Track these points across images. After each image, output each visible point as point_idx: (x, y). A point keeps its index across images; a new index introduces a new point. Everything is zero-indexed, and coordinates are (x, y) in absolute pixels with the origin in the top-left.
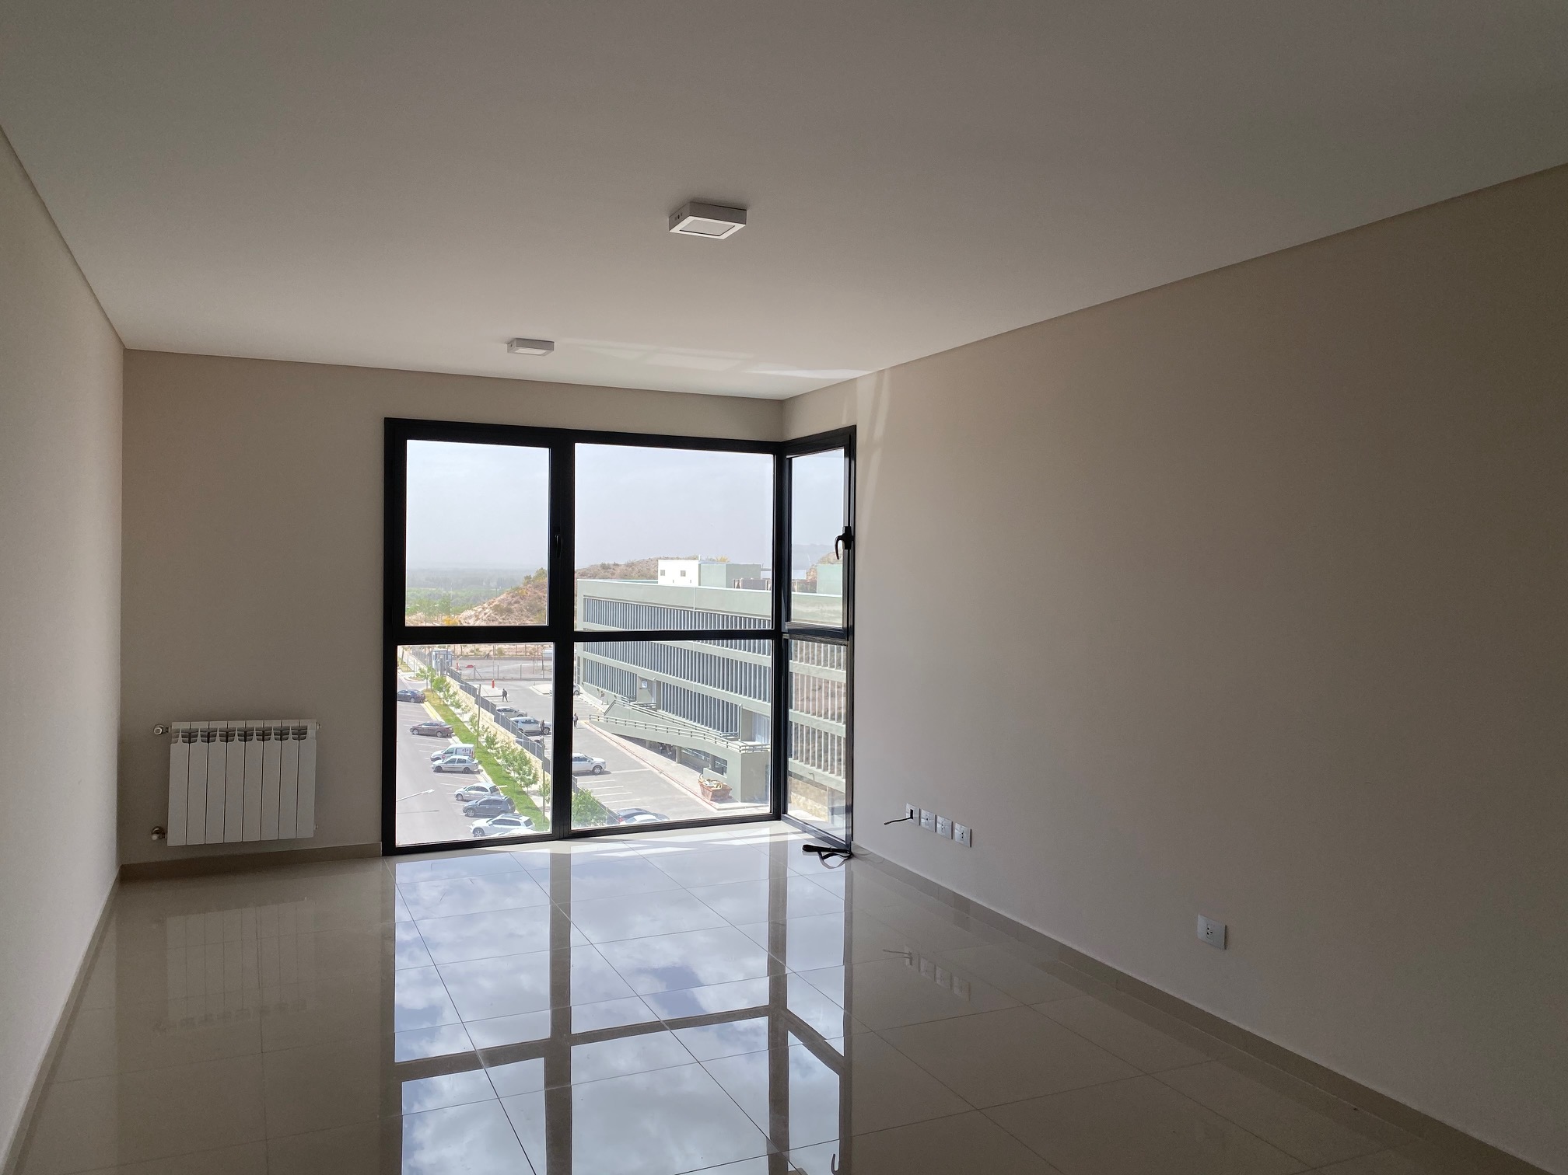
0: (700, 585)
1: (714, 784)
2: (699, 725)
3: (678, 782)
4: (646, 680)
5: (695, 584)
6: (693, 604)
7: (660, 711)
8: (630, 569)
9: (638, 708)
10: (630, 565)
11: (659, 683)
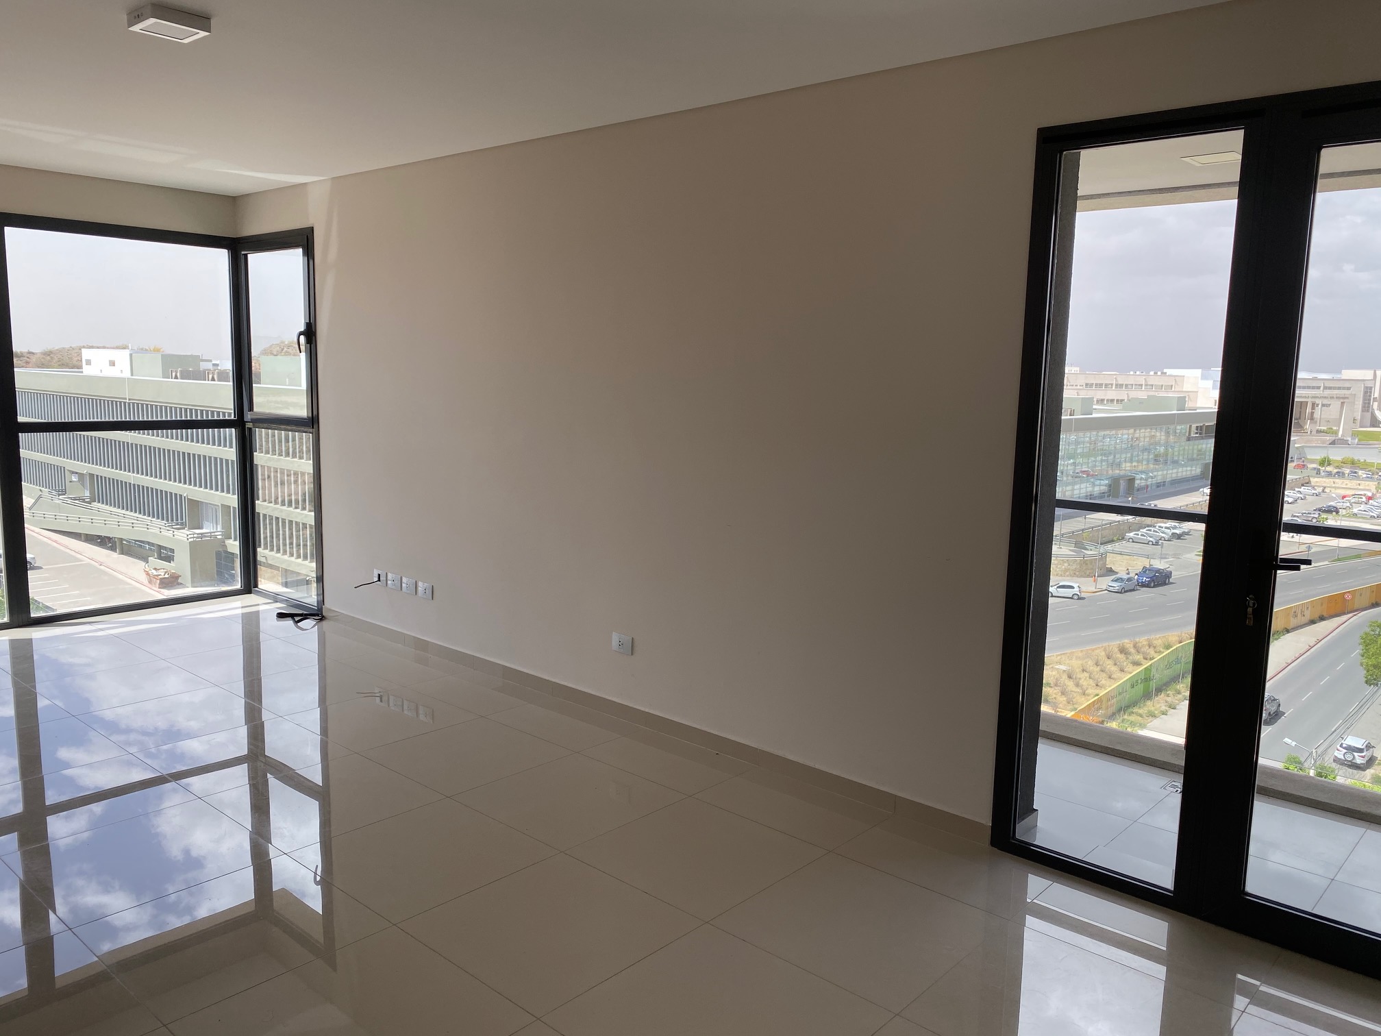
0: (132, 375)
1: (161, 573)
2: (141, 516)
3: (121, 573)
4: (77, 473)
5: (127, 374)
6: (126, 394)
7: (95, 503)
8: (48, 358)
9: (69, 501)
10: (48, 353)
11: (92, 475)
